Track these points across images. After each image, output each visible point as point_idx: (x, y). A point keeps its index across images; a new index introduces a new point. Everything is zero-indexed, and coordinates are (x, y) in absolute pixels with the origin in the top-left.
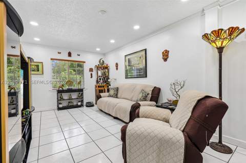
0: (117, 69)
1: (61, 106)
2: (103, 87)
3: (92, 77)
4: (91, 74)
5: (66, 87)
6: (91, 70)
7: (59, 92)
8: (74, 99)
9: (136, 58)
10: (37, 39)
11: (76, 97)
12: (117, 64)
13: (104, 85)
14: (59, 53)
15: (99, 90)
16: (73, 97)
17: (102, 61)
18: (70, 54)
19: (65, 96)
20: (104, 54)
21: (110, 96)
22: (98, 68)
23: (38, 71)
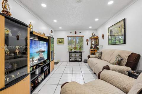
0: (103, 39)
1: (71, 60)
2: (94, 51)
3: (88, 45)
4: (87, 43)
5: (73, 50)
6: (87, 40)
7: (70, 52)
8: (78, 57)
9: (116, 29)
10: (60, 28)
11: (78, 56)
12: (103, 35)
13: (95, 50)
14: (71, 33)
15: (92, 53)
16: (77, 56)
17: (94, 35)
18: (76, 33)
19: (73, 55)
20: (96, 30)
21: (96, 57)
22: (92, 39)
23: (62, 42)
